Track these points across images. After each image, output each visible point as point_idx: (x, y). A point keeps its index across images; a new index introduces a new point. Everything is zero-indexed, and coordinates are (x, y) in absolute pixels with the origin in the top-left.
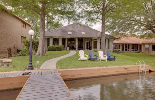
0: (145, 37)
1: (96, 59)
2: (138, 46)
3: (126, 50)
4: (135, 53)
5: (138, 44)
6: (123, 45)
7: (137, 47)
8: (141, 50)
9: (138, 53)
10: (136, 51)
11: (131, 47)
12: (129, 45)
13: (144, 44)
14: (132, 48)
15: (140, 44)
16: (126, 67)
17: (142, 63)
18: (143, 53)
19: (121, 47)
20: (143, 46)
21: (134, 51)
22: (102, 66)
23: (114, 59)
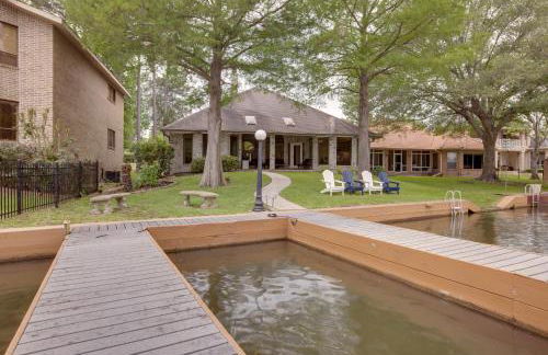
0: (448, 133)
1: (361, 189)
2: (428, 156)
3: (398, 169)
4: (423, 175)
5: (428, 151)
6: (391, 152)
7: (427, 161)
8: (436, 167)
9: (430, 175)
10: (424, 169)
11: (410, 160)
12: (405, 152)
13: (444, 151)
14: (414, 163)
15: (433, 151)
16: (428, 203)
17: (457, 196)
18: (441, 176)
19: (385, 160)
20: (441, 157)
21: (417, 170)
22: (386, 202)
23: (397, 189)
